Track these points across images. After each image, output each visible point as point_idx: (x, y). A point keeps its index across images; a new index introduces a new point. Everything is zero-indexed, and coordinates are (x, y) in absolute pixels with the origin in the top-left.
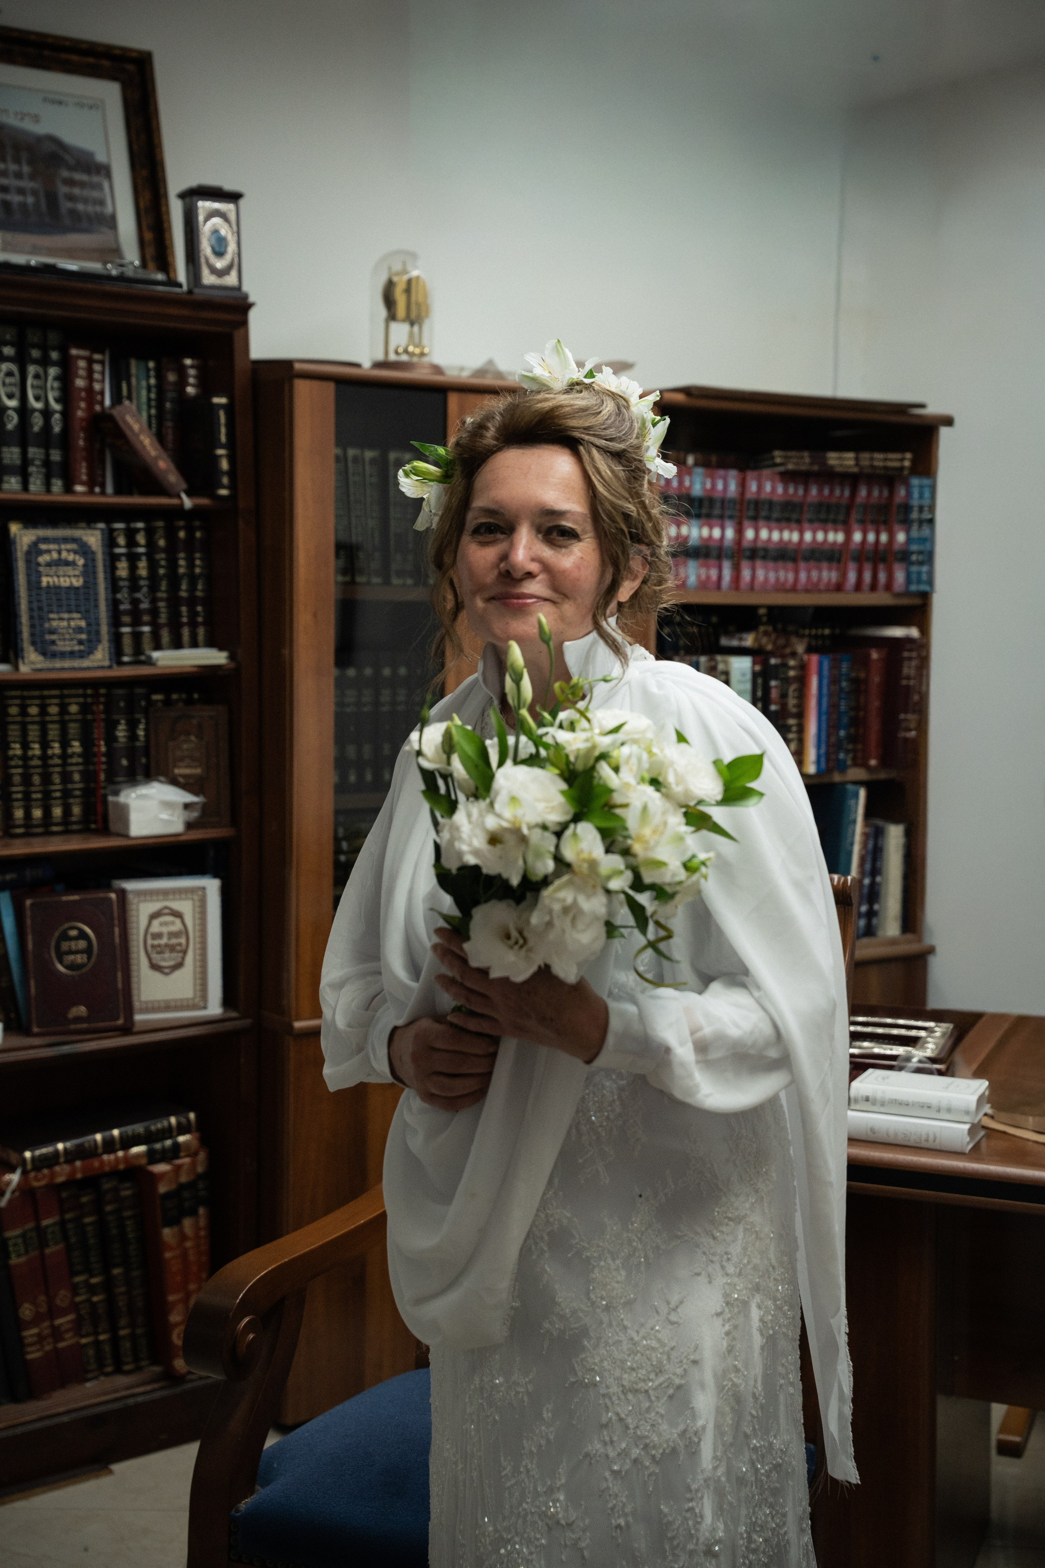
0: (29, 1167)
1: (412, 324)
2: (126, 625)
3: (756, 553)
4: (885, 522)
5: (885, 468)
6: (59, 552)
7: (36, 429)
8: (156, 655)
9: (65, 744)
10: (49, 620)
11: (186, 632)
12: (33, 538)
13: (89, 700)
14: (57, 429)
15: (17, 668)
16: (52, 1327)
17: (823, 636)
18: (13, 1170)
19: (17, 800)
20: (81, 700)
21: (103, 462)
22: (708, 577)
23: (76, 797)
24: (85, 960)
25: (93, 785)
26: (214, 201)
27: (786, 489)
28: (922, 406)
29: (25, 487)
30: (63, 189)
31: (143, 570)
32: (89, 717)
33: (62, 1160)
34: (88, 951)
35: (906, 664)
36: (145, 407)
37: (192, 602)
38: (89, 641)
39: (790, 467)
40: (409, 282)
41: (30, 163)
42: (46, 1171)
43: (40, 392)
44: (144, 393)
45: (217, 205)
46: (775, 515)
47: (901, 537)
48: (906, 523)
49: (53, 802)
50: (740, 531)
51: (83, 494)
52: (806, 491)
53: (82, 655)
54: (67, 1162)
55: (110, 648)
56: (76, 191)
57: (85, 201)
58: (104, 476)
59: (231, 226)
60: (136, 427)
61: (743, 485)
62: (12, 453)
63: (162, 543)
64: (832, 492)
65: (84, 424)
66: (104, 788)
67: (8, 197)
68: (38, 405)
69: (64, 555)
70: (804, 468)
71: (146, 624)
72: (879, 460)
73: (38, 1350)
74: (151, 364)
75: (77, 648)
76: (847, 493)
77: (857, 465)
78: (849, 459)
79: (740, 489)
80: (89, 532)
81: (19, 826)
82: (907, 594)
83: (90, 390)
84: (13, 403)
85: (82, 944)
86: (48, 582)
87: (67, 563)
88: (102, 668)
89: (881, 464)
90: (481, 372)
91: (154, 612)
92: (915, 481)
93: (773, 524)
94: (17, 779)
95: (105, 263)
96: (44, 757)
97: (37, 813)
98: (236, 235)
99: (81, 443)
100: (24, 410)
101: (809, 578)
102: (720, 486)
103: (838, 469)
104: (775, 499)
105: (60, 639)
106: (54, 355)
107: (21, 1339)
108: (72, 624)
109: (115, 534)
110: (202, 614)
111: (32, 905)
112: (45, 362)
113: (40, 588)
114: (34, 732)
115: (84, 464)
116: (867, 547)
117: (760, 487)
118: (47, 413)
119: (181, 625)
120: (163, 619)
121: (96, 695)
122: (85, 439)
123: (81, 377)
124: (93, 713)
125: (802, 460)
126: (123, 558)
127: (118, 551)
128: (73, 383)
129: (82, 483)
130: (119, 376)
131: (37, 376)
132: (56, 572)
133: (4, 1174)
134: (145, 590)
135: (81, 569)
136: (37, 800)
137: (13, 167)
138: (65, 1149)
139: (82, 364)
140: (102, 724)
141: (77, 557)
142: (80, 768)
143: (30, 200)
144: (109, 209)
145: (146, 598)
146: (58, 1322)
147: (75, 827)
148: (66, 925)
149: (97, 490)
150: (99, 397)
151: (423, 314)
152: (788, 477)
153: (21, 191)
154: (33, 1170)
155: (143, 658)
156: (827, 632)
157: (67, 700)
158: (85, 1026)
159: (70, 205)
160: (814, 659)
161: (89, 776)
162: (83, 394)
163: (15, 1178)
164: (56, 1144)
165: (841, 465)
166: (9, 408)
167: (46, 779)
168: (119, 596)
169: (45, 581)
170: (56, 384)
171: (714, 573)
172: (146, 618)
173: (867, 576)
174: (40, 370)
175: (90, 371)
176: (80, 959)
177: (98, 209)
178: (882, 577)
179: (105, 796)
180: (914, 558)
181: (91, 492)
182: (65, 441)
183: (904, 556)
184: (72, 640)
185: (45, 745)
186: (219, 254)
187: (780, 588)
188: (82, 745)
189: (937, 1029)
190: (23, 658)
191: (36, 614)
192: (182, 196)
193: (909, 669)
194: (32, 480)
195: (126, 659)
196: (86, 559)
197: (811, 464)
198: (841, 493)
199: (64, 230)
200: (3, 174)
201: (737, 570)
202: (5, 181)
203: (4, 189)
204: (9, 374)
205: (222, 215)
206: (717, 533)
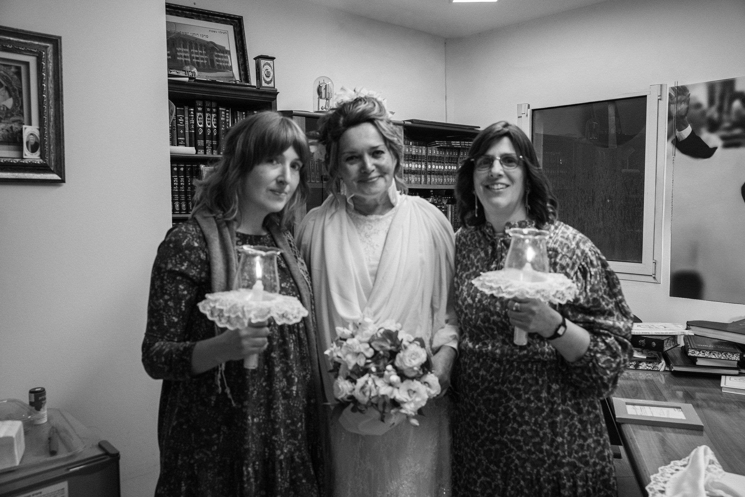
1: (327, 99)
3: (432, 173)
7: (209, 134)
14: (215, 134)
22: (418, 180)
26: (266, 60)
27: (439, 153)
28: (479, 127)
29: (205, 153)
30: (216, 58)
39: (440, 146)
40: (326, 86)
41: (205, 50)
43: (210, 122)
46: (436, 161)
50: (426, 166)
52: (445, 153)
56: (220, 59)
57: (223, 62)
59: (271, 68)
61: (427, 151)
62: (201, 142)
64: (452, 153)
65: (223, 132)
67: (199, 61)
68: (209, 126)
70: (444, 146)
74: (244, 113)
76: (457, 154)
77: (460, 145)
78: (458, 143)
79: (426, 153)
83: (225, 121)
84: (201, 126)
93: (436, 164)
95: (230, 80)
98: (273, 70)
100: (204, 128)
101: (447, 180)
102: (420, 151)
103: (454, 147)
104: (436, 156)
106: (214, 110)
117: (432, 152)
118: (212, 129)
123: (223, 117)
125: (444, 144)
128: (220, 119)
130: (234, 117)
131: (209, 117)
137: (200, 51)
139: (223, 113)
143: (205, 62)
144: (230, 64)
150: (228, 124)
151: (331, 93)
152: (440, 149)
153: (202, 59)
159: (218, 63)
160: (450, 205)
162: (223, 123)
165: (456, 145)
166: (200, 128)
170: (215, 119)
174: (210, 115)
175: (226, 116)
177: (226, 64)
182: (218, 138)
186: (268, 77)
187: (438, 184)
192: (255, 59)
194: (207, 151)
197: (447, 145)
198: (455, 154)
199: (216, 71)
200: (197, 54)
201: (426, 178)
202: (198, 56)
203: (197, 58)
204: (200, 116)
205: (269, 65)
206: (420, 166)
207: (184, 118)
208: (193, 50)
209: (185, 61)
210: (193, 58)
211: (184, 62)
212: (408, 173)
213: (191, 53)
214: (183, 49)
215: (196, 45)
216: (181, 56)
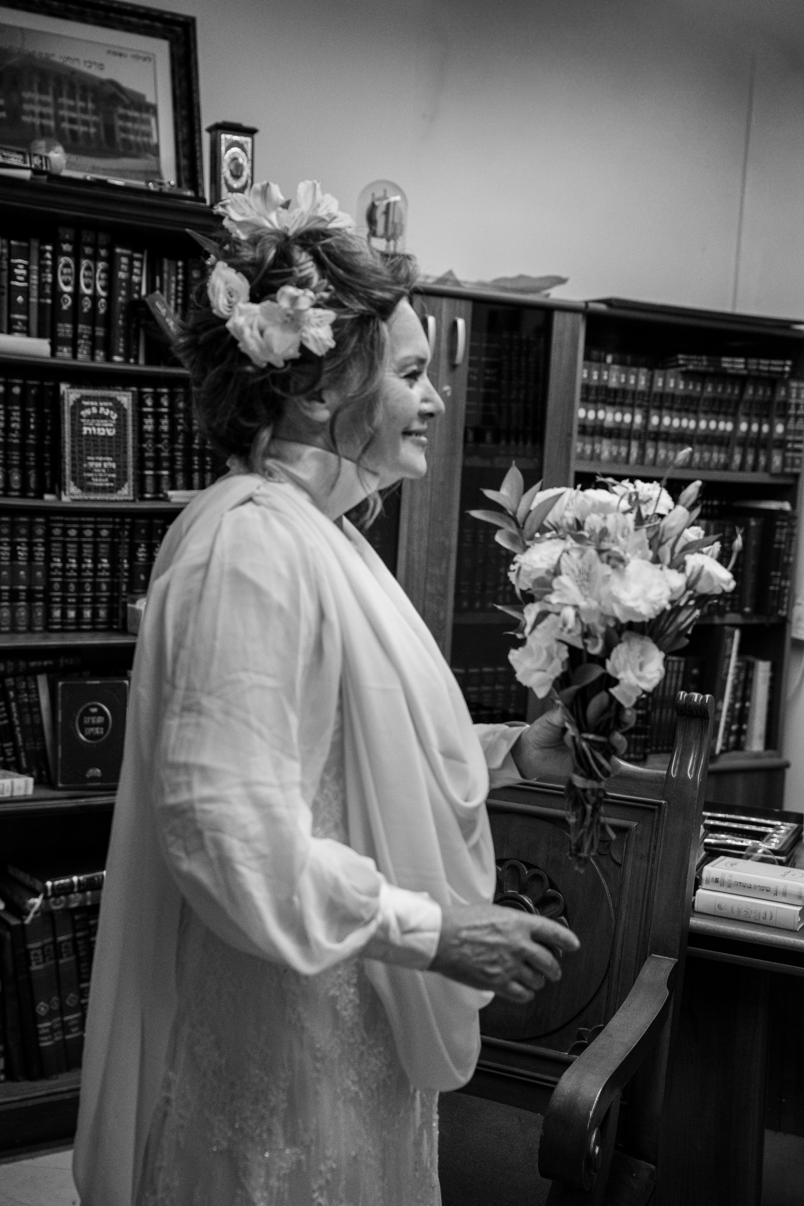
0: (50, 893)
1: (388, 240)
2: (149, 469)
3: (659, 436)
4: (767, 416)
5: (769, 372)
6: (98, 408)
7: (85, 310)
8: (171, 493)
9: (96, 560)
10: (88, 461)
11: (196, 477)
12: (78, 396)
13: (117, 527)
14: (102, 311)
15: (60, 498)
16: (62, 1021)
17: (712, 506)
18: (37, 895)
19: (56, 602)
20: (111, 526)
21: (137, 339)
22: (619, 453)
23: (103, 603)
24: (102, 732)
25: (116, 594)
26: (234, 135)
27: (686, 385)
29: (75, 356)
30: (120, 123)
31: (165, 426)
32: (116, 540)
33: (76, 890)
34: (105, 725)
35: (778, 531)
36: (173, 297)
37: (202, 453)
38: (118, 479)
39: (691, 367)
40: (388, 205)
41: (94, 101)
42: (63, 898)
43: (91, 281)
44: (173, 286)
45: (236, 138)
46: (676, 406)
47: (780, 429)
48: (785, 417)
49: (84, 606)
50: (647, 418)
51: (119, 363)
52: (703, 388)
53: (111, 490)
54: (80, 891)
55: (134, 486)
56: (129, 125)
57: (136, 133)
58: (138, 350)
59: (246, 155)
60: (163, 311)
61: (651, 381)
62: (65, 328)
63: (181, 405)
64: (724, 389)
65: (123, 308)
66: (125, 597)
67: (76, 127)
68: (88, 292)
69: (102, 410)
70: (702, 369)
71: (165, 469)
72: (764, 365)
73: (49, 1040)
74: (180, 264)
75: (107, 485)
76: (737, 391)
77: (746, 368)
78: (740, 363)
79: (648, 384)
80: (123, 393)
81: (57, 624)
82: (783, 474)
83: (129, 281)
84: (68, 289)
85: (100, 720)
86: (88, 431)
87: (104, 417)
88: (127, 501)
89: (766, 368)
90: (442, 280)
91: (172, 460)
92: (794, 384)
93: (674, 414)
94: (57, 586)
95: (147, 182)
96: (79, 570)
97: (72, 614)
98: (250, 162)
99: (120, 322)
100: (76, 295)
101: (701, 458)
102: (632, 381)
103: (730, 371)
104: (677, 393)
105: (95, 477)
106: (103, 252)
107: (37, 1030)
108: (105, 465)
109: (145, 396)
110: (210, 463)
111: (63, 686)
112: (95, 258)
113: (81, 436)
114: (72, 550)
115: (122, 340)
116: (751, 435)
117: (665, 383)
118: (95, 298)
119: (192, 471)
120: (179, 465)
121: (122, 523)
122: (123, 320)
123: (124, 271)
124: (119, 537)
125: (702, 363)
126: (150, 416)
127: (145, 410)
128: (117, 275)
129: (119, 355)
130: (154, 271)
131: (88, 268)
132: (94, 423)
133: (30, 898)
134: (166, 441)
135: (114, 422)
136: (72, 603)
137: (80, 104)
138: (79, 881)
139: (124, 260)
140: (126, 546)
141: (112, 413)
142: (107, 580)
143: (93, 130)
144: (154, 140)
145: (166, 448)
146: (67, 1018)
147: (101, 627)
148: (89, 704)
149: (132, 361)
150: (137, 288)
151: (398, 232)
152: (688, 376)
153: (86, 123)
154: (52, 896)
155: (161, 495)
156: (716, 503)
157: (99, 526)
158: (98, 784)
159: (123, 135)
161: (114, 587)
162: (124, 284)
163: (37, 901)
164: (72, 877)
165: (733, 368)
166: (66, 293)
167: (80, 587)
168: (145, 446)
169: (85, 430)
170: (103, 276)
171: (624, 450)
172: (165, 464)
173: (750, 459)
174: (92, 264)
175: (131, 267)
176: (98, 731)
177: (145, 139)
178: (762, 460)
179: (125, 603)
180: (790, 446)
181: (127, 361)
182: (108, 320)
183: (781, 444)
184: (104, 478)
185: (80, 560)
186: (236, 176)
188: (109, 562)
189: (782, 827)
190: (65, 490)
191: (77, 456)
192: (209, 130)
193: (780, 536)
194: (80, 350)
195: (148, 496)
196: (119, 415)
197: (709, 366)
198: (732, 391)
199: (118, 155)
200: (72, 109)
201: (642, 449)
202: (74, 115)
203: (72, 121)
204: (67, 266)
205: (240, 146)
206: (628, 418)
207: (27, 267)
208: (65, 101)
209: (42, 126)
210: (62, 119)
211: (37, 128)
212: (593, 434)
213: (58, 106)
214: (37, 97)
215: (72, 86)
216: (32, 113)
